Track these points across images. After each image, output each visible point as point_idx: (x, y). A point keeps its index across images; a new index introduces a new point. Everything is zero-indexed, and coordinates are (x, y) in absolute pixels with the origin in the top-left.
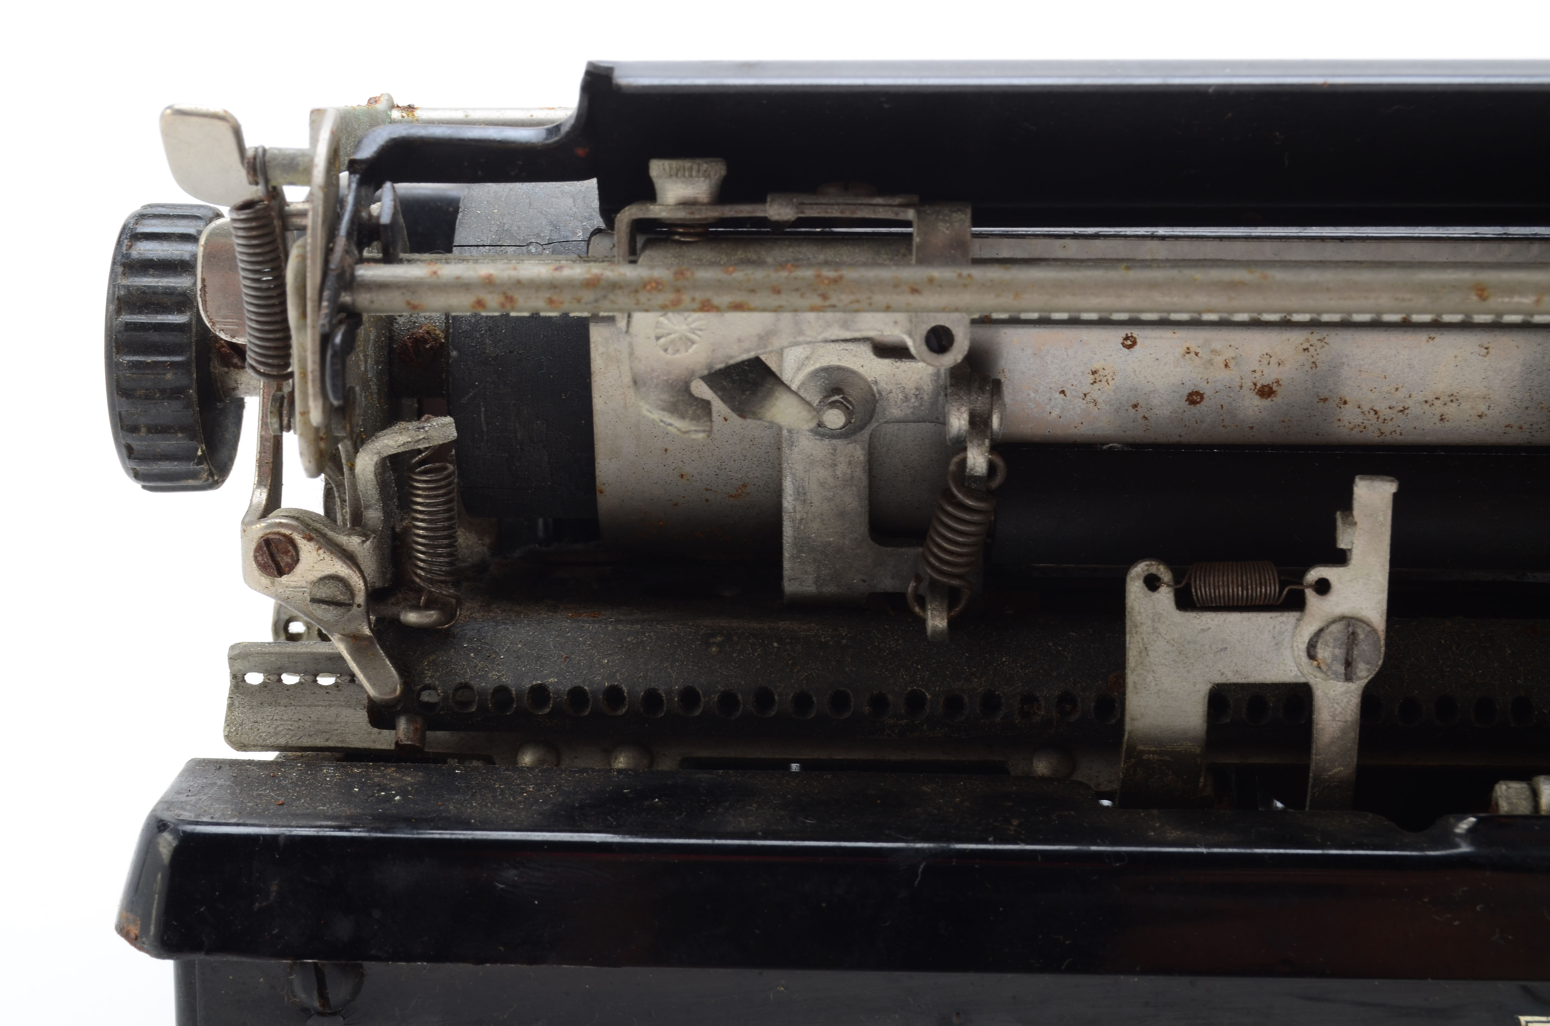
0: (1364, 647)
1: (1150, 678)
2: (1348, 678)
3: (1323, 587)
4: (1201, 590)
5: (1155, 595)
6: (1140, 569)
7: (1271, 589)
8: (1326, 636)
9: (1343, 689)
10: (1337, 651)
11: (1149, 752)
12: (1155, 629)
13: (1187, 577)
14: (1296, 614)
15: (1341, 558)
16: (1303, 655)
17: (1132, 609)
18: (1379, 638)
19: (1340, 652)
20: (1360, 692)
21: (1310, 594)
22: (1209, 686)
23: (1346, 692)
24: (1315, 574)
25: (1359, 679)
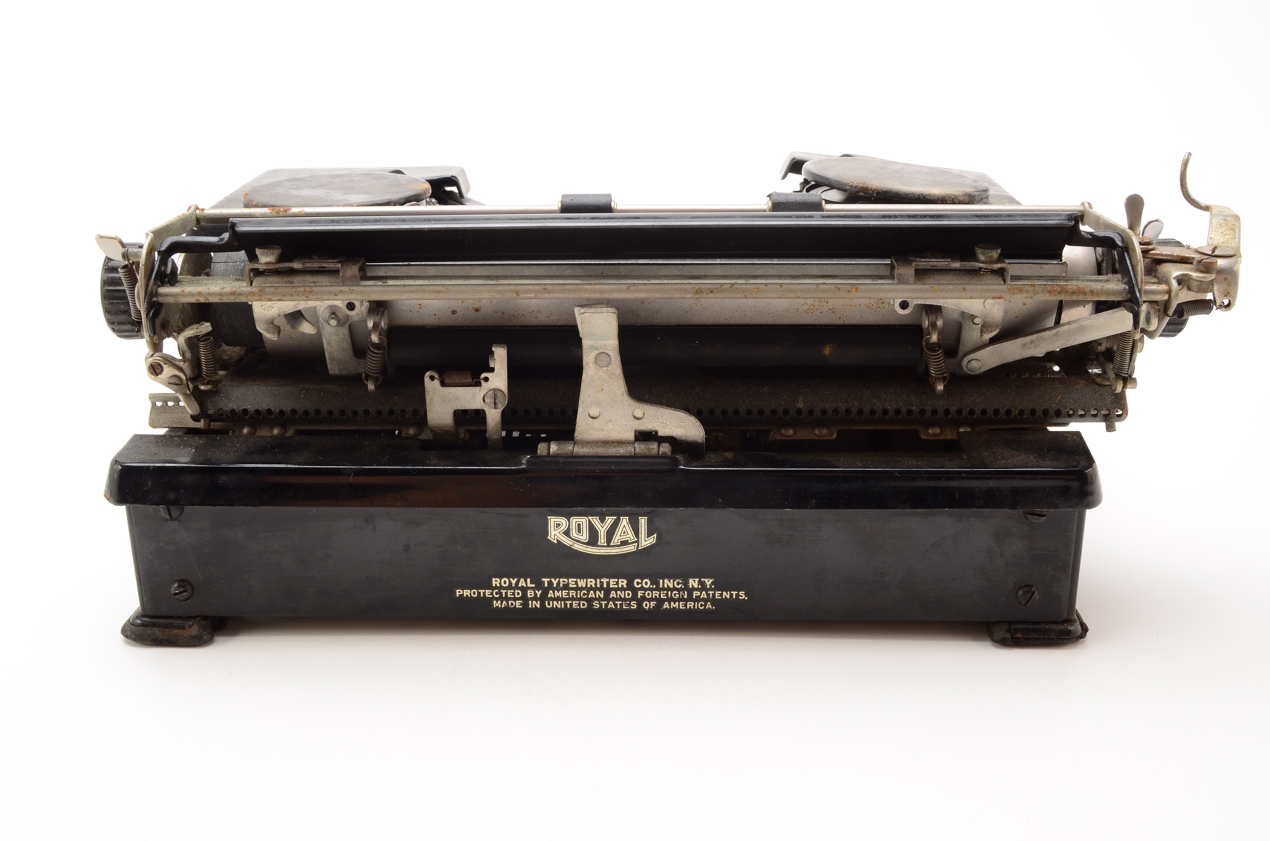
0: (500, 399)
1: (434, 408)
2: (495, 408)
3: (486, 379)
4: (447, 381)
5: (433, 382)
6: (428, 374)
7: (469, 380)
8: (488, 395)
9: (495, 411)
10: (491, 400)
11: (438, 430)
12: (434, 393)
13: (443, 376)
14: (480, 387)
15: (492, 370)
16: (482, 401)
17: (426, 386)
18: (505, 396)
19: (492, 400)
20: (501, 412)
21: (482, 381)
22: (453, 410)
23: (496, 412)
24: (483, 375)
25: (499, 408)
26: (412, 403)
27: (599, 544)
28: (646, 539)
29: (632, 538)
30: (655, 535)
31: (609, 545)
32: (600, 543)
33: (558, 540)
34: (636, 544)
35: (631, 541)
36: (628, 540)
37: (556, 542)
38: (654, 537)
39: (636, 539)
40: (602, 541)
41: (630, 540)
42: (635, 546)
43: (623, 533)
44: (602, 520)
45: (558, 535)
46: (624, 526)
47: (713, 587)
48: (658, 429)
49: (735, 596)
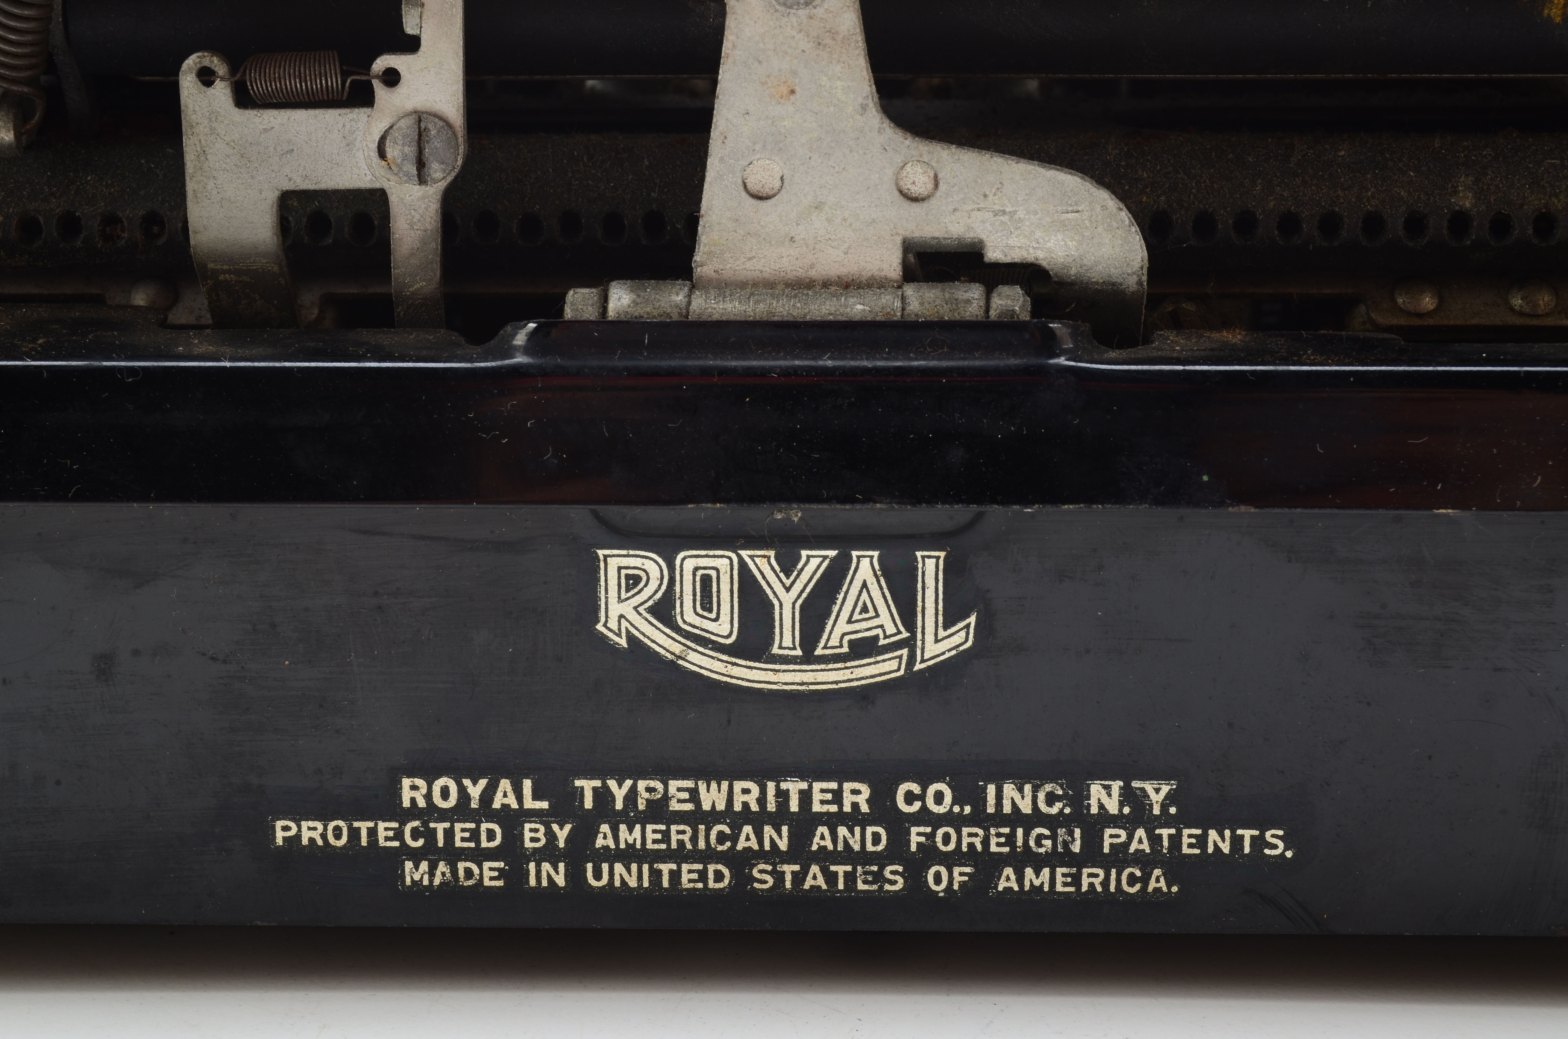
0: (436, 144)
1: (211, 185)
2: (422, 180)
3: (392, 78)
4: (257, 86)
5: (210, 91)
6: (192, 62)
7: (333, 81)
8: (394, 133)
9: (420, 194)
10: (407, 149)
11: (225, 272)
12: (212, 129)
13: (242, 69)
14: (367, 110)
15: (412, 45)
16: (374, 154)
17: (187, 107)
18: (455, 134)
19: (410, 150)
20: (439, 197)
21: (377, 84)
22: (277, 194)
23: (423, 197)
24: (381, 63)
25: (436, 181)
26: (142, 193)
27: (775, 650)
28: (942, 633)
29: (890, 629)
30: (972, 619)
31: (808, 657)
32: (780, 647)
33: (631, 638)
34: (905, 652)
35: (887, 641)
36: (876, 638)
37: (623, 642)
38: (968, 626)
39: (905, 634)
40: (787, 642)
41: (886, 637)
42: (900, 657)
43: (858, 610)
44: (788, 565)
45: (633, 616)
46: (864, 585)
47: (1173, 810)
48: (983, 236)
49: (1251, 846)
